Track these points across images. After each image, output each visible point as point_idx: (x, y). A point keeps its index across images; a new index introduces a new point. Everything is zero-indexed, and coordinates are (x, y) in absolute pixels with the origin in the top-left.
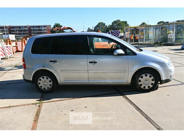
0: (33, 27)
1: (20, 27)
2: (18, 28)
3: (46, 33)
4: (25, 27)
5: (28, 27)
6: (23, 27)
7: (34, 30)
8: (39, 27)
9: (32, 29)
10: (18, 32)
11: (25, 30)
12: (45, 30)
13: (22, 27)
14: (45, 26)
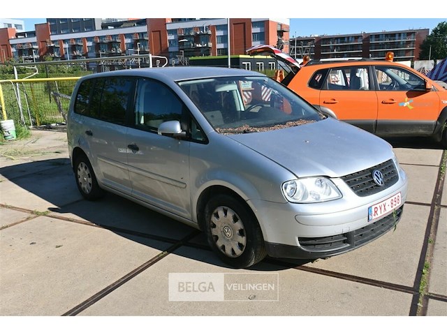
0: (377, 36)
1: (342, 38)
2: (339, 40)
3: (411, 52)
4: (356, 37)
5: (364, 37)
6: (350, 39)
7: (377, 46)
8: (393, 35)
9: (373, 41)
10: (335, 52)
11: (353, 47)
12: (408, 43)
13: (348, 38)
14: (409, 34)
